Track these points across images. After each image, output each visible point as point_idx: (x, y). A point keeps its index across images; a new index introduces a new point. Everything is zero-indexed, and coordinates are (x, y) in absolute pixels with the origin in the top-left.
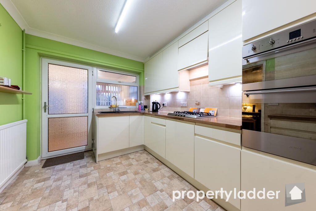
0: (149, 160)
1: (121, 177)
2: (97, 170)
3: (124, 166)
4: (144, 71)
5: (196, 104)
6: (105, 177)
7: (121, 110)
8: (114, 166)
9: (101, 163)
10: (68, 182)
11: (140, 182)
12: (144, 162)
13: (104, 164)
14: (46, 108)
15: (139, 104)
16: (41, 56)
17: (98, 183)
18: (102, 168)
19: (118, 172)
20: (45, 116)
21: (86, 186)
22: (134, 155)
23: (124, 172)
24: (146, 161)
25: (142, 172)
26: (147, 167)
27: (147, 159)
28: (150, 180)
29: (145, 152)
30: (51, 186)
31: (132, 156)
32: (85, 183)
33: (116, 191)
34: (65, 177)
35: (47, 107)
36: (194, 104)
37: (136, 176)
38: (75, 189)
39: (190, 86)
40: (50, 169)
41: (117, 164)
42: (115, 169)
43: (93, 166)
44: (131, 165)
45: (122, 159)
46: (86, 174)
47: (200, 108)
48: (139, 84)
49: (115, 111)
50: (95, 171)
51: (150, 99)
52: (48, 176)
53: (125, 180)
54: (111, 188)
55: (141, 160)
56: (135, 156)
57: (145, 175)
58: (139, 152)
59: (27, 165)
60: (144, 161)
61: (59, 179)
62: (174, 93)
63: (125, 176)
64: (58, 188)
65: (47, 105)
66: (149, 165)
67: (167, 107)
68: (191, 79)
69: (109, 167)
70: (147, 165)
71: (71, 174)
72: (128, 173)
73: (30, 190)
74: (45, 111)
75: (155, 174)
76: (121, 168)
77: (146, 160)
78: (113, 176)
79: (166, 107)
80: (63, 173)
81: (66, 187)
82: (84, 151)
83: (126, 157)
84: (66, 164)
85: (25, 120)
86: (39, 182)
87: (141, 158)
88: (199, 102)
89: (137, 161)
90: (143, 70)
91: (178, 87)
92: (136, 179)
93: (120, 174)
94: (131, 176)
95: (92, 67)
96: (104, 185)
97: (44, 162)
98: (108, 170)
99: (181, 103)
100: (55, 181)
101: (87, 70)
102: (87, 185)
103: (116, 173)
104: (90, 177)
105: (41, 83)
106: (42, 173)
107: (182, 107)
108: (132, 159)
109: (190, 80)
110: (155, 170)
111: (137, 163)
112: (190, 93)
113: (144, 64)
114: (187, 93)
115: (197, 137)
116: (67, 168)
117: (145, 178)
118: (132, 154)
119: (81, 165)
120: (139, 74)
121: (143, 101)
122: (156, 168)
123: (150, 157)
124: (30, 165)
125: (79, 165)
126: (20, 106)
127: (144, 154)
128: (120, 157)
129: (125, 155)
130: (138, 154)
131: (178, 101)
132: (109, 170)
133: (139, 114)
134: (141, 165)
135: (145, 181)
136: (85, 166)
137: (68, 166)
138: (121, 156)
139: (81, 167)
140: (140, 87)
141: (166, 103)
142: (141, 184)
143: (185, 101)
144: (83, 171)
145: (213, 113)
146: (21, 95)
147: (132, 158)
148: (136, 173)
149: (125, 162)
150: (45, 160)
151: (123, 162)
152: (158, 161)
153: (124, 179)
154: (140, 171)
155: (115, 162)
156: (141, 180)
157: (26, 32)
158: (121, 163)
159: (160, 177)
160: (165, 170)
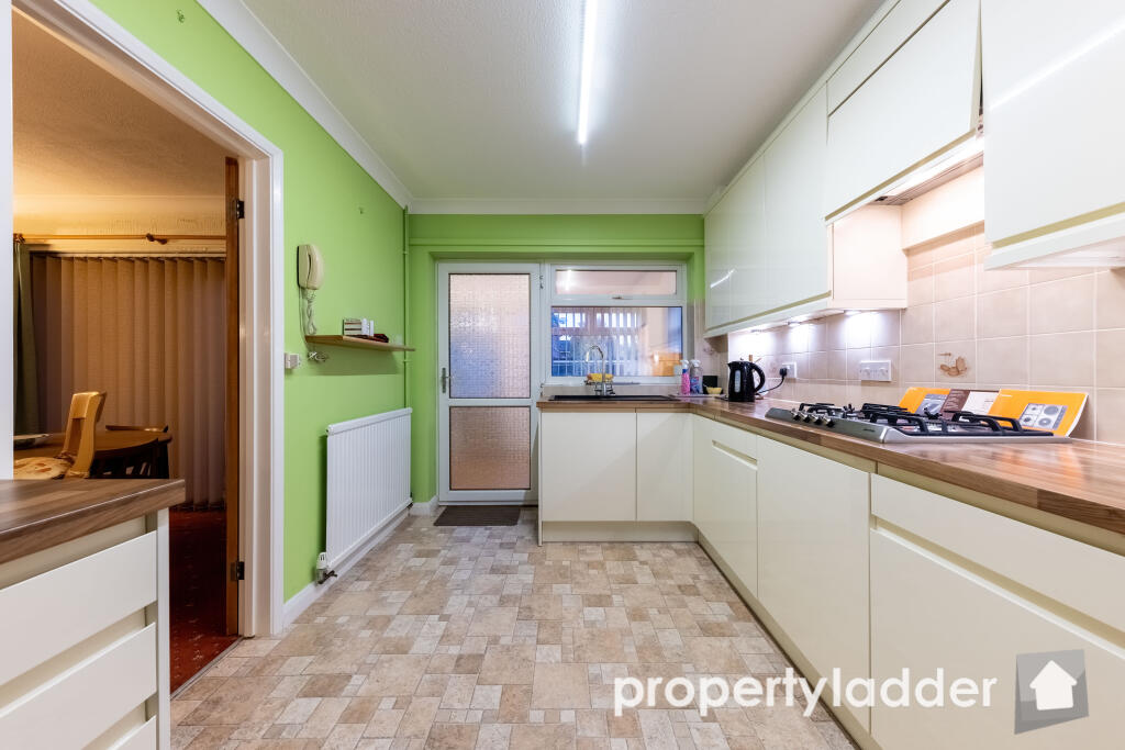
0: (698, 585)
1: (587, 610)
2: (533, 567)
3: (608, 577)
4: (703, 246)
5: (942, 367)
6: (545, 591)
7: (618, 391)
8: (579, 567)
9: (550, 549)
10: (464, 575)
11: (640, 650)
12: (680, 587)
13: (556, 555)
14: (446, 382)
15: (684, 371)
16: (437, 258)
17: (525, 603)
18: (547, 563)
19: (583, 591)
20: (445, 401)
21: (495, 599)
22: (655, 552)
23: (600, 595)
24: (685, 586)
25: (658, 617)
26: (686, 606)
27: (696, 577)
28: (676, 659)
29: (695, 552)
30: (434, 572)
31: (643, 553)
32: (496, 590)
33: (560, 647)
34: (464, 560)
35: (447, 380)
36: (935, 371)
37: (633, 624)
38: (472, 599)
39: (909, 279)
40: (444, 532)
41: (589, 565)
42: (579, 578)
43: (531, 550)
44: (631, 581)
45: (608, 552)
46: (507, 567)
47: (967, 392)
48: (685, 297)
49: (599, 394)
50: (526, 567)
51: (727, 351)
52: (436, 548)
53: (593, 623)
54: (551, 631)
55: (671, 577)
56: (654, 555)
57: (667, 634)
58: (674, 545)
59: (412, 511)
60: (679, 583)
61: (451, 562)
62: (828, 322)
63: (601, 609)
64: (444, 580)
65: (447, 375)
66: (694, 603)
67: (800, 382)
68: (911, 243)
69: (566, 568)
70: (686, 598)
71: (477, 558)
72: (610, 604)
73: (401, 568)
74: (444, 391)
75: (703, 644)
76: (597, 583)
77: (691, 582)
78: (566, 598)
79: (794, 380)
80: (465, 548)
81: (458, 587)
82: (521, 504)
83: (623, 552)
84: (474, 528)
85: (409, 410)
86: (419, 555)
87: (674, 570)
88: (960, 360)
89: (656, 574)
90: (698, 242)
91: (828, 294)
92: (630, 633)
93: (589, 600)
94: (617, 617)
95: (540, 263)
96: (536, 615)
97: (441, 511)
98: (561, 575)
99: (862, 365)
100: (444, 563)
101: (527, 276)
102: (498, 597)
103: (579, 591)
104: (512, 579)
105: (435, 324)
106: (430, 536)
107: (865, 383)
108: (641, 563)
109: (909, 252)
110: (707, 630)
111: (650, 580)
112: (908, 311)
113: (703, 221)
114: (896, 315)
115: (884, 533)
116: (474, 540)
117: (662, 642)
118: (648, 545)
119: (505, 540)
120: (686, 258)
121: (699, 358)
122: (718, 624)
123: (709, 575)
124: (417, 513)
125: (500, 538)
126: (401, 376)
127: (688, 558)
128: (607, 545)
129: (623, 542)
130: (667, 554)
131: (846, 355)
132: (564, 575)
133: (672, 406)
134: (662, 594)
135: (658, 652)
136: (511, 546)
137: (479, 534)
138: (609, 542)
139: (501, 545)
140: (691, 308)
141: (795, 364)
142: (640, 658)
143: (885, 357)
144: (504, 557)
145: (1054, 418)
146: (402, 353)
147: (642, 559)
148: (637, 615)
149: (615, 567)
150: (444, 509)
151: (609, 565)
152: (737, 599)
153: (593, 618)
154: (653, 612)
155: (587, 559)
156: (647, 644)
157: (410, 212)
158: (601, 565)
159: (722, 661)
160: (753, 643)
